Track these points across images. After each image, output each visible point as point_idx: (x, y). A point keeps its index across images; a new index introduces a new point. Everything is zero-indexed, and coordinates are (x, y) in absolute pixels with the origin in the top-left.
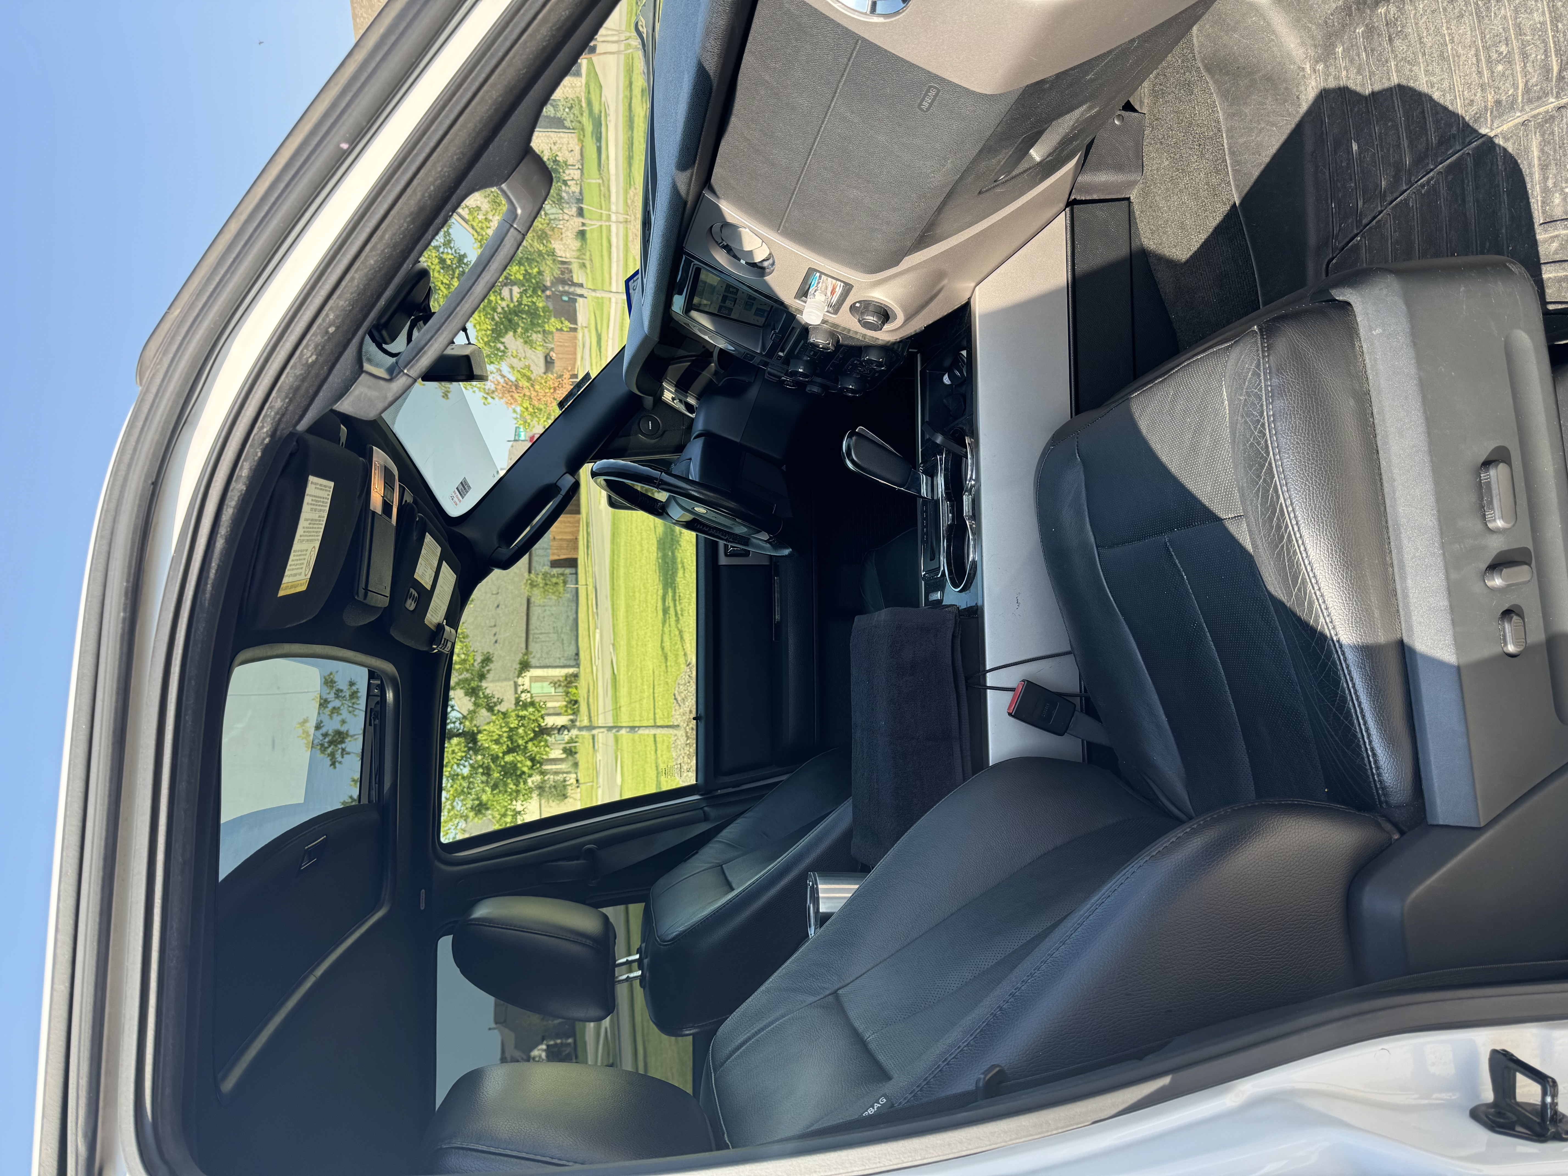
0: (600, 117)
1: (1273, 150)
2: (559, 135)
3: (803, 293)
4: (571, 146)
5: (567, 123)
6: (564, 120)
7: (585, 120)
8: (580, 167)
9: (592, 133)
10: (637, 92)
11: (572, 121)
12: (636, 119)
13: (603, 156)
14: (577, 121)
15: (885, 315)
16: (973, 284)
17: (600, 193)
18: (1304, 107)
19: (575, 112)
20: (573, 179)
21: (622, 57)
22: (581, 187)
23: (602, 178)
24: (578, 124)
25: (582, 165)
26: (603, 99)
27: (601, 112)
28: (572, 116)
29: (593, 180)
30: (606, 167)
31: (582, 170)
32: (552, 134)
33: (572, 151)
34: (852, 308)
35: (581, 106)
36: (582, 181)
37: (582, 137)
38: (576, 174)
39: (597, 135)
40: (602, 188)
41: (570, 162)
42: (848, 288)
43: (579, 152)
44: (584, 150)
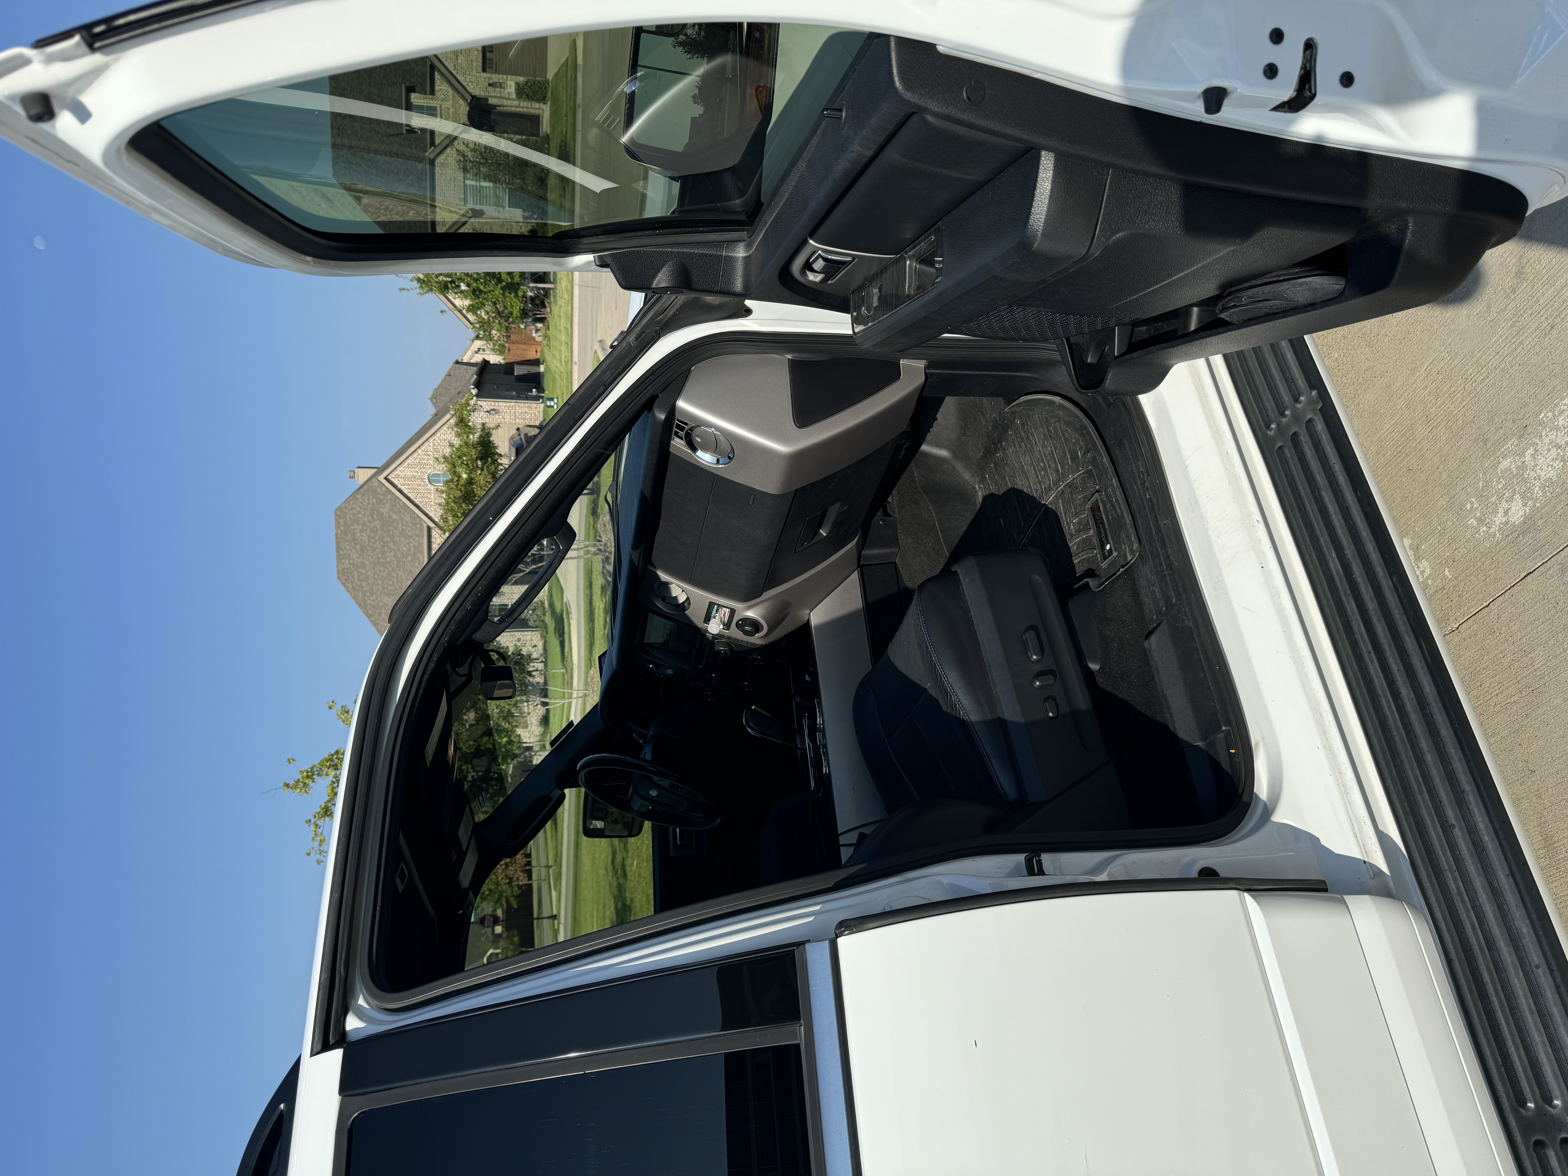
0: (562, 615)
1: (965, 528)
2: (523, 633)
3: (707, 619)
4: (534, 643)
5: (531, 623)
6: (528, 620)
7: (548, 619)
8: (544, 660)
9: (555, 630)
10: (597, 590)
11: (535, 621)
12: (596, 611)
13: (567, 649)
14: (540, 620)
15: (756, 626)
16: (808, 611)
17: (564, 681)
18: (978, 505)
19: (539, 613)
20: (537, 670)
21: (582, 561)
22: (545, 677)
23: (566, 668)
24: (541, 623)
25: (546, 658)
26: (565, 600)
27: (563, 611)
28: (535, 617)
29: (557, 670)
30: (569, 657)
31: (546, 663)
32: (516, 633)
33: (535, 646)
34: (737, 624)
35: (544, 608)
36: (547, 671)
37: (545, 633)
38: (541, 666)
39: (559, 631)
40: (566, 677)
41: (534, 656)
42: (733, 612)
43: (542, 647)
44: (547, 645)
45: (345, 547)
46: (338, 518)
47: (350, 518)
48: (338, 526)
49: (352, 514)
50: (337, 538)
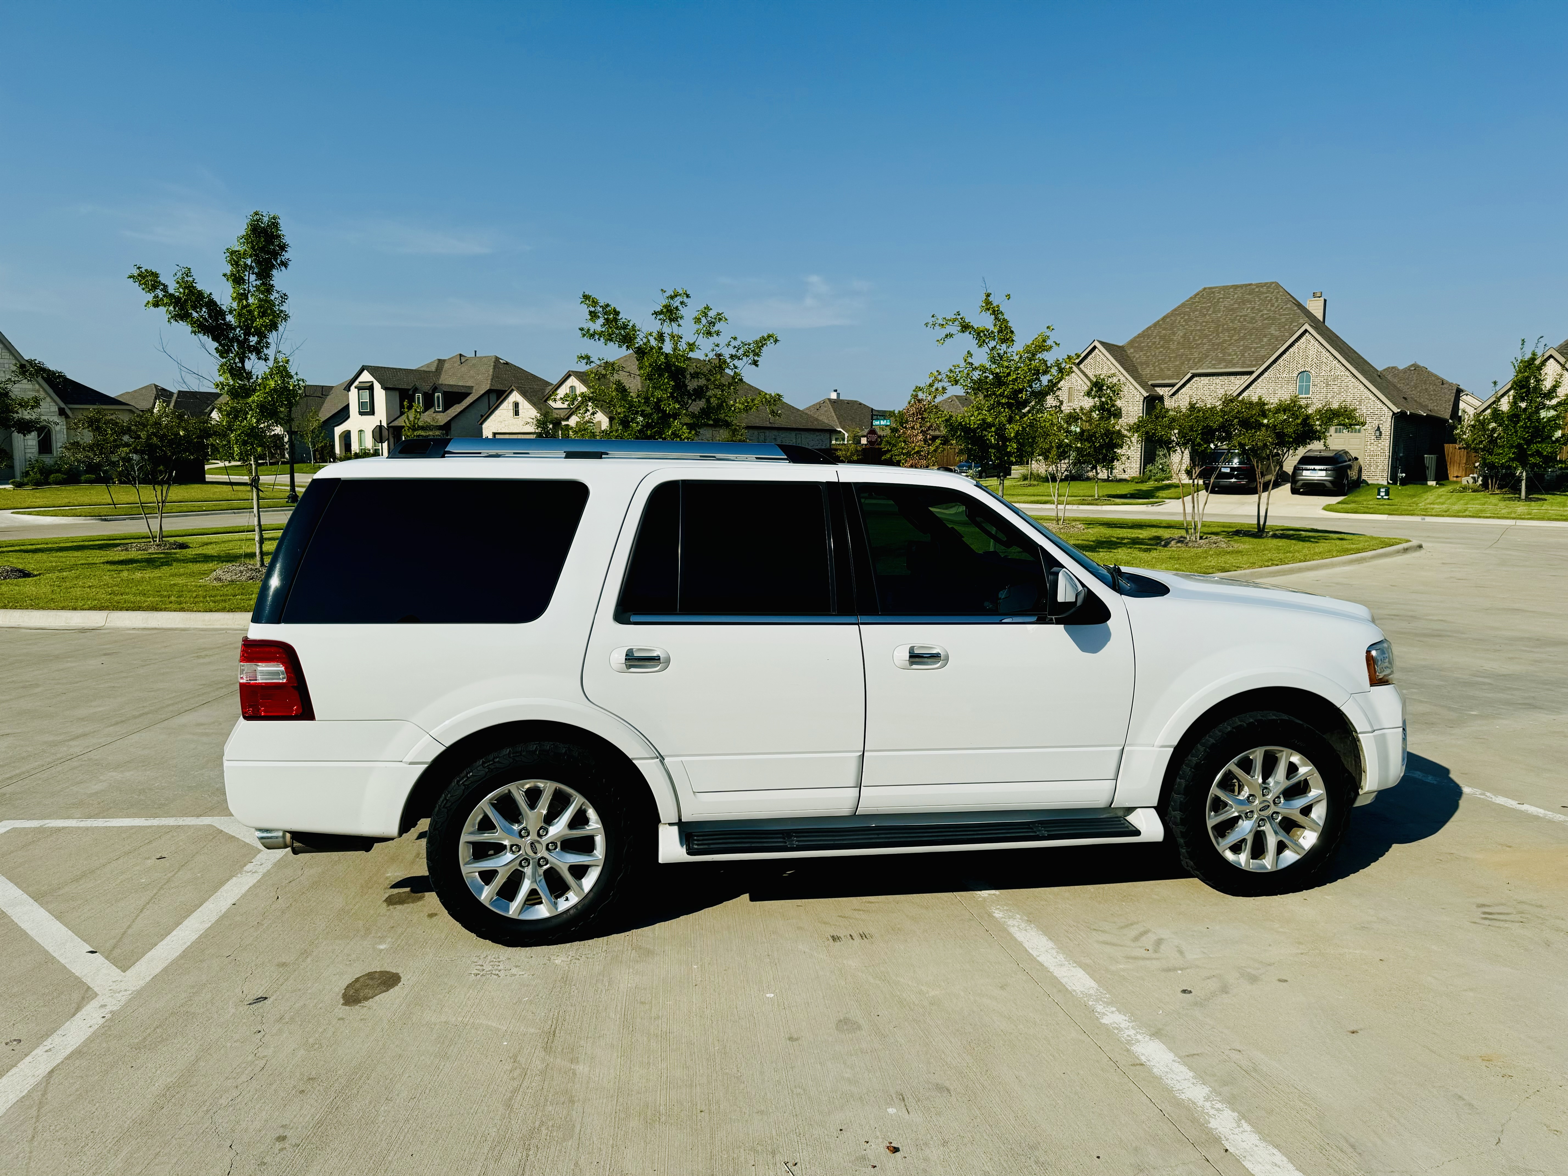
0: (1152, 497)
2: (1138, 460)
4: (1128, 471)
7: (1150, 485)
8: (1109, 479)
9: (1139, 490)
11: (1150, 471)
13: (1118, 500)
14: (1150, 476)
17: (1085, 497)
19: (1159, 474)
20: (1098, 473)
22: (1090, 480)
23: (1099, 499)
30: (1109, 502)
45: (1236, 293)
46: (1268, 285)
47: (1268, 296)
48: (1259, 285)
49: (1271, 299)
50: (1246, 285)
